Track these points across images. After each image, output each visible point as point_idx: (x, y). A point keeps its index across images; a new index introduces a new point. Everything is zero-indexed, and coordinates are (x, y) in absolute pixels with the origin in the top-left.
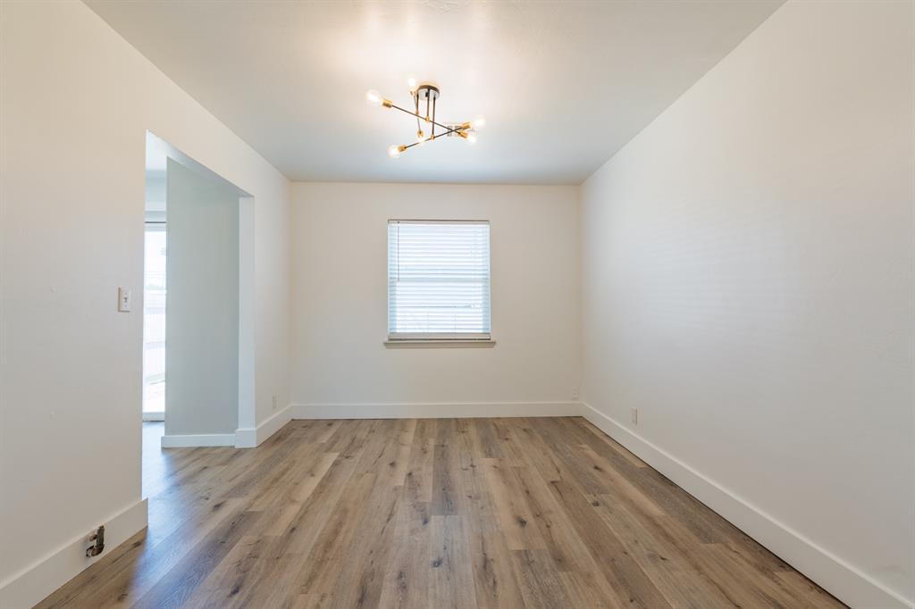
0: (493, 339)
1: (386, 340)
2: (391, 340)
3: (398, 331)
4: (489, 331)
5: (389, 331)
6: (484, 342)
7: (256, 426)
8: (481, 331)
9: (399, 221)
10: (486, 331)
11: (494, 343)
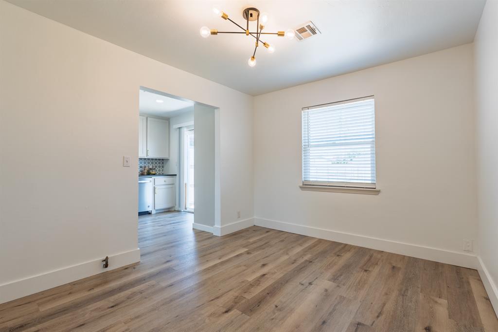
0: (378, 189)
1: (301, 185)
2: (306, 185)
3: (311, 179)
4: (375, 182)
5: (303, 180)
6: (371, 190)
7: (221, 225)
8: (370, 182)
9: (308, 108)
10: (373, 182)
11: (379, 192)
